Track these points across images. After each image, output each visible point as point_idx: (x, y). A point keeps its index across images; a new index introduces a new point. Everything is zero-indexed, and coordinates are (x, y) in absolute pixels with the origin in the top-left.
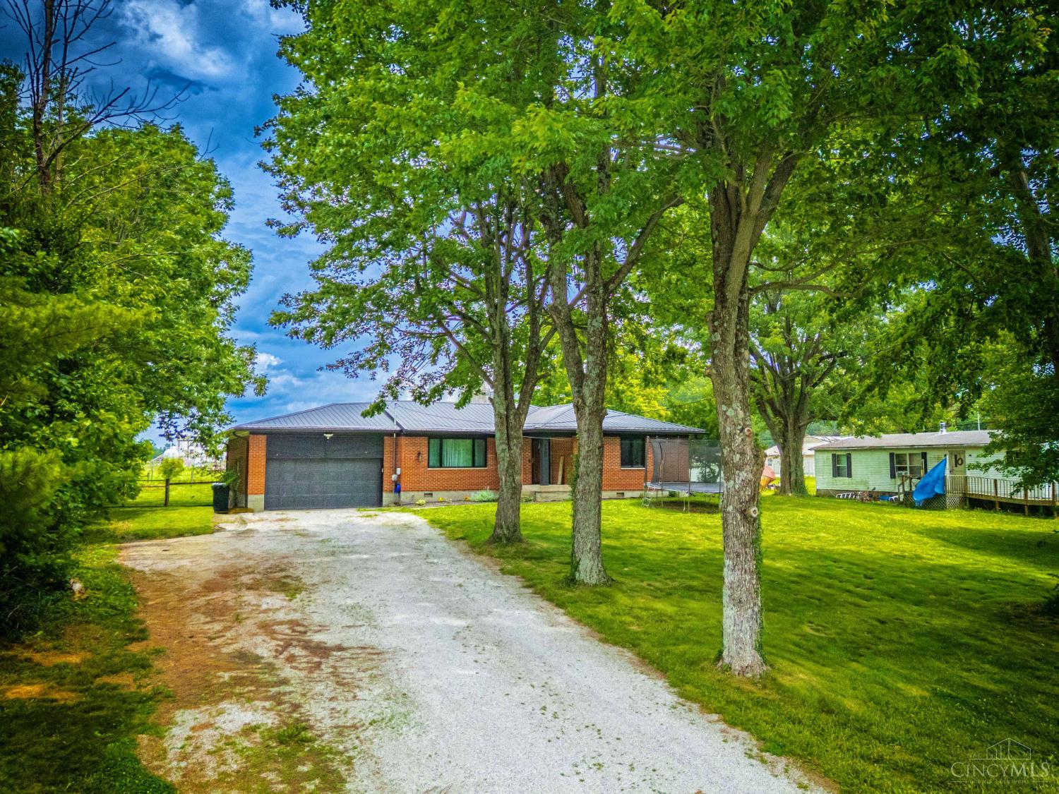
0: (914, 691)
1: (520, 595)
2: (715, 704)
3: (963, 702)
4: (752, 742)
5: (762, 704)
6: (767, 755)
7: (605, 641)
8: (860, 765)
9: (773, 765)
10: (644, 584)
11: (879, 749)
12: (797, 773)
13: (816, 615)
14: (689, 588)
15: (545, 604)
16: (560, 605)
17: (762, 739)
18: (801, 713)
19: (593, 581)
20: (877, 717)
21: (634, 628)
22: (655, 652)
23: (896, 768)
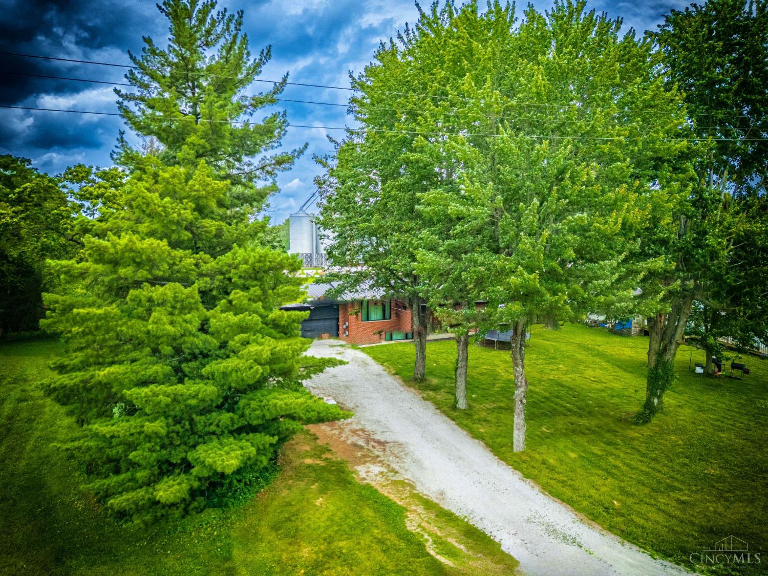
0: (573, 455)
1: (436, 414)
2: (511, 463)
3: (587, 459)
4: (521, 475)
5: (524, 462)
6: (525, 479)
7: (473, 438)
8: (549, 481)
9: (526, 481)
10: (482, 406)
11: (556, 476)
12: (532, 484)
13: (548, 422)
14: (500, 408)
15: (446, 418)
16: (453, 420)
17: (523, 474)
18: (536, 465)
19: (463, 408)
20: (558, 465)
21: (481, 430)
22: (490, 442)
23: (559, 481)
